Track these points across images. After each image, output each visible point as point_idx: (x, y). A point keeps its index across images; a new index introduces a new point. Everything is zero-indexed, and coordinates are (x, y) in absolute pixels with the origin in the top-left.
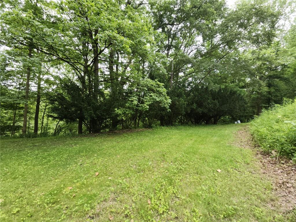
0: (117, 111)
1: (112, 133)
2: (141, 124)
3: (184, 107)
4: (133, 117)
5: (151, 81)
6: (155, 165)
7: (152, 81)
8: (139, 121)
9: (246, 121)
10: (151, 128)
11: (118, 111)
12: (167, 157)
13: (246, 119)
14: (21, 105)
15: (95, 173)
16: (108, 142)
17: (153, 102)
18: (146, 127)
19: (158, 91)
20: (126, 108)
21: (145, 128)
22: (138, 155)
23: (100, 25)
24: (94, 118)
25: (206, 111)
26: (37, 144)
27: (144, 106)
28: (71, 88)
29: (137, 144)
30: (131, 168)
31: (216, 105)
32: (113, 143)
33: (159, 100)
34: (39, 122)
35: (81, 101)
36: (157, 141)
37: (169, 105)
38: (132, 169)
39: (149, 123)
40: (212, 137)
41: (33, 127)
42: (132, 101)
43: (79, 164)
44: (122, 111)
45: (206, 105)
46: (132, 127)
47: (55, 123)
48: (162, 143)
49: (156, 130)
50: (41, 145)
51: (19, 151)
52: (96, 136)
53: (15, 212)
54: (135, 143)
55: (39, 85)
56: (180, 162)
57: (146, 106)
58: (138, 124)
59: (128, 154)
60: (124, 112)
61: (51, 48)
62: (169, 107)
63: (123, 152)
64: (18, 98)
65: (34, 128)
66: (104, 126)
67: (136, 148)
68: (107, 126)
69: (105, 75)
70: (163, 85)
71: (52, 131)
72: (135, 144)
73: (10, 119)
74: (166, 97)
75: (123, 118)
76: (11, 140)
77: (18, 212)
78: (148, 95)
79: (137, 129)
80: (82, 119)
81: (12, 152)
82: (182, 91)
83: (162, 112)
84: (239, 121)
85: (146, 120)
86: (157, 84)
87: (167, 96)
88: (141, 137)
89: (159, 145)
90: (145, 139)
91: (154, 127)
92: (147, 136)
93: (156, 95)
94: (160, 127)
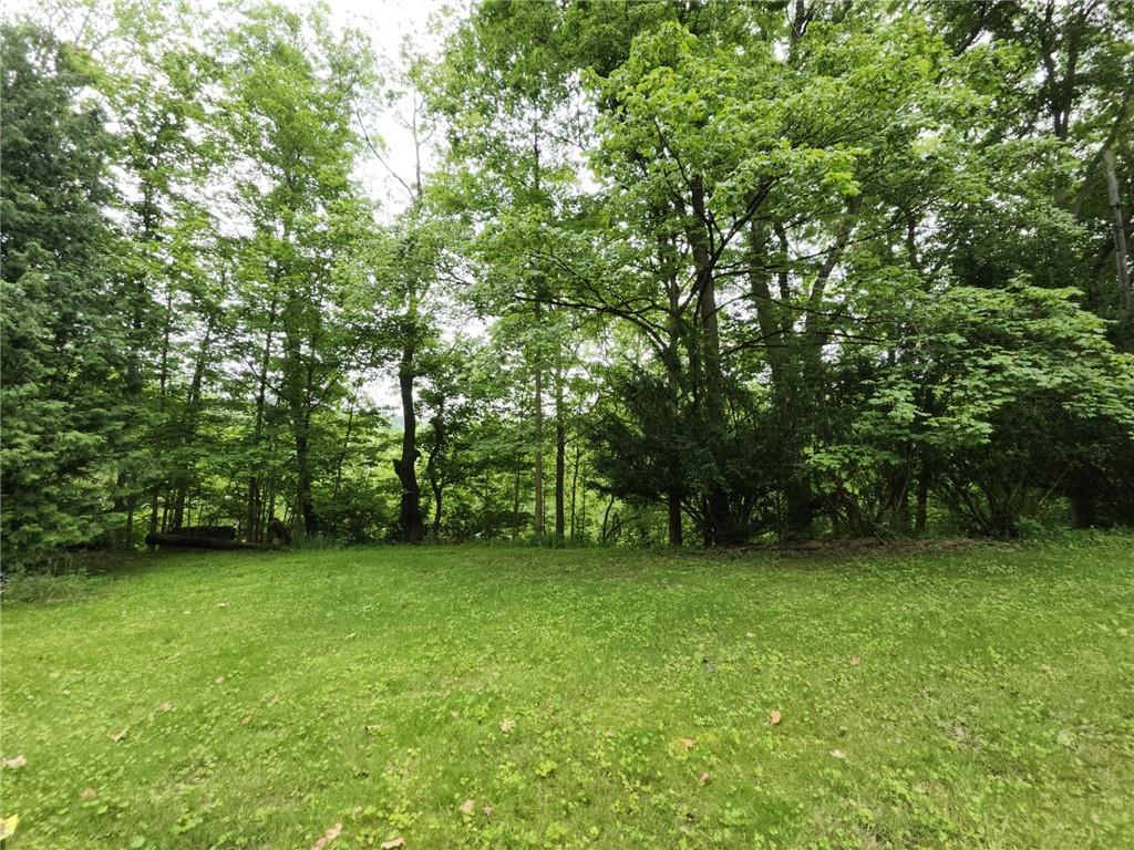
0: (816, 457)
1: (798, 550)
5: (982, 294)
7: (990, 292)
8: (923, 502)
10: (1014, 535)
11: (820, 457)
14: (527, 459)
15: (768, 711)
17: (1013, 399)
18: (977, 531)
19: (1039, 337)
20: (855, 441)
21: (973, 534)
23: (720, 152)
24: (721, 490)
26: (570, 568)
27: (957, 426)
28: (642, 393)
30: (942, 737)
32: (813, 593)
33: (1058, 380)
34: (566, 504)
35: (674, 430)
36: (1084, 614)
38: (952, 744)
39: (996, 511)
41: (553, 517)
42: (887, 408)
43: (699, 657)
44: (839, 455)
47: (603, 506)
49: (1048, 550)
50: (579, 570)
51: (536, 582)
52: (733, 558)
53: (544, 774)
54: (932, 609)
55: (559, 397)
57: (972, 422)
58: (923, 514)
59: (903, 658)
60: (847, 461)
61: (584, 287)
63: (875, 642)
64: (521, 439)
65: (555, 521)
66: (760, 521)
67: (943, 634)
69: (741, 323)
70: (1072, 298)
71: (594, 532)
72: (931, 615)
73: (507, 496)
74: (1107, 360)
75: (847, 485)
76: (514, 551)
77: (552, 773)
78: (977, 366)
79: (924, 541)
80: (678, 495)
81: (521, 583)
83: (1082, 449)
86: (1027, 301)
87: (1117, 351)
88: (957, 582)
89: (1103, 642)
90: (989, 595)
91: (1036, 532)
92: (998, 579)
93: (1028, 360)
94: (1083, 532)
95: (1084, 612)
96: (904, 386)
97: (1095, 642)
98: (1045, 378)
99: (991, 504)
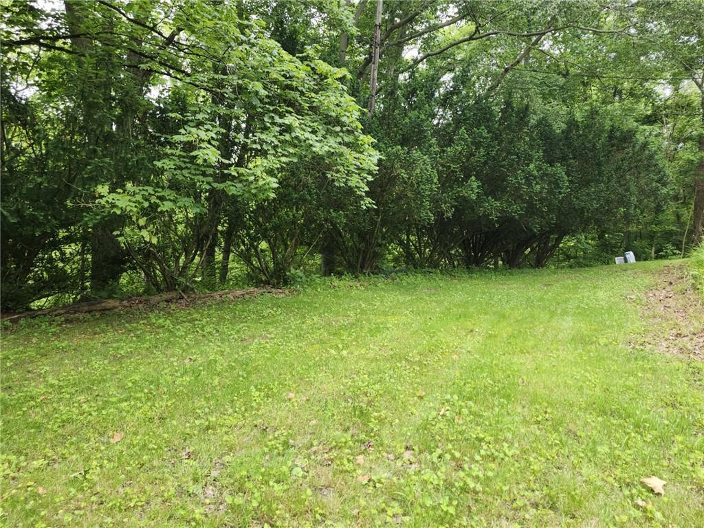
0: (110, 198)
1: (90, 312)
2: (236, 267)
3: (431, 190)
4: (198, 235)
6: (326, 475)
8: (226, 258)
9: (653, 255)
10: (286, 283)
12: (381, 421)
13: (652, 246)
16: (62, 359)
17: (295, 160)
18: (262, 281)
21: (258, 283)
22: (231, 421)
25: (516, 210)
27: (252, 178)
29: (222, 364)
30: (191, 506)
31: (558, 186)
32: (89, 362)
33: (326, 148)
36: (322, 342)
37: (370, 178)
38: (198, 513)
39: (276, 264)
40: (551, 317)
44: (139, 198)
45: (519, 184)
46: (195, 282)
48: (344, 353)
54: (211, 358)
56: (450, 446)
58: (225, 269)
59: (173, 417)
60: (146, 204)
62: (367, 189)
63: (146, 408)
66: (44, 282)
67: (216, 382)
68: (58, 282)
72: (210, 363)
74: (356, 139)
75: (145, 233)
78: (274, 123)
79: (220, 292)
82: (423, 116)
83: (334, 214)
84: (630, 256)
85: (262, 251)
88: (238, 328)
89: (332, 364)
90: (261, 336)
91: (299, 280)
92: (269, 321)
93: (310, 126)
94: (326, 278)
95: (321, 340)
96: (210, 128)
97: (326, 365)
98: (318, 144)
99: (273, 258)
